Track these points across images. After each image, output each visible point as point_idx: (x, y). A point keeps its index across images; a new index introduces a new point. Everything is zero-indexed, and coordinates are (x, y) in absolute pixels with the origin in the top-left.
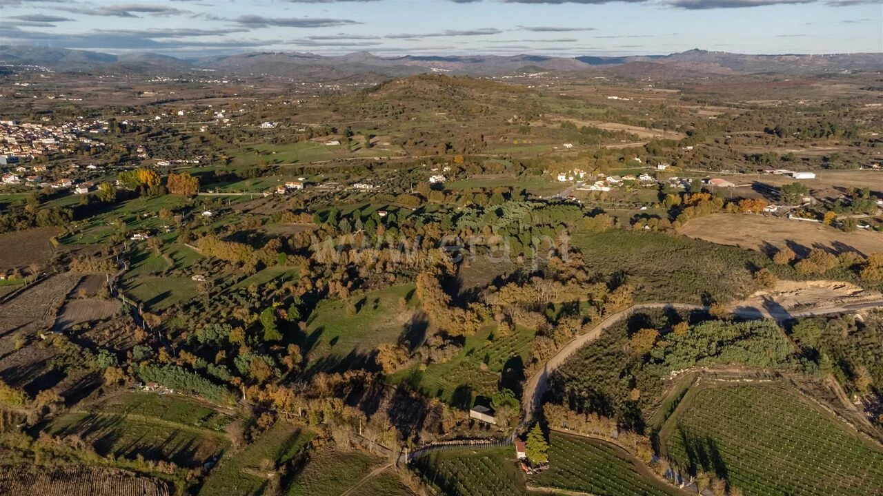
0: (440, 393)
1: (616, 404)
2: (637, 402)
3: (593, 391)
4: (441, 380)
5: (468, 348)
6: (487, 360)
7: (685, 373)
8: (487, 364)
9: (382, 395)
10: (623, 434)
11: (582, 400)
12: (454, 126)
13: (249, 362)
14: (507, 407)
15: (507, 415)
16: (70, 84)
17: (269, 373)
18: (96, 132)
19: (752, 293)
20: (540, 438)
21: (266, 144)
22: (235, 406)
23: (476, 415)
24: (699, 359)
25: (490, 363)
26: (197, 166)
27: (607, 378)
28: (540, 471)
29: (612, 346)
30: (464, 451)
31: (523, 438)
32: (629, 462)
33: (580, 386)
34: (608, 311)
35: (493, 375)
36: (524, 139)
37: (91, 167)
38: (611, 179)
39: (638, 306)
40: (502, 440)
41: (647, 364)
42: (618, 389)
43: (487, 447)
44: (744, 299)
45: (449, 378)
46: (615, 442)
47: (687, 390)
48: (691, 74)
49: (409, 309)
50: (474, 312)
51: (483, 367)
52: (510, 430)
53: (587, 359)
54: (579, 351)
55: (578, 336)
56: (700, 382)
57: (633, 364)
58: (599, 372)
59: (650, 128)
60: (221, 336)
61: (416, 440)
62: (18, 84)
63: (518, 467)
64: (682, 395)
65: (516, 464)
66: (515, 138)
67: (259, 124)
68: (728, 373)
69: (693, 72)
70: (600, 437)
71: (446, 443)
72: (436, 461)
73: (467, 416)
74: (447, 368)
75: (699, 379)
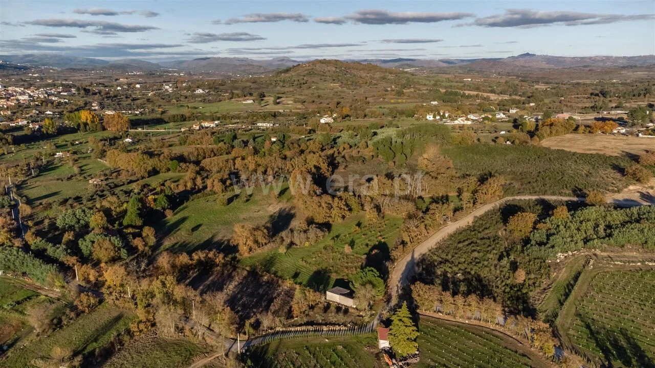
0: (296, 275)
1: (497, 287)
2: (523, 285)
3: (469, 273)
4: (301, 263)
5: (333, 234)
6: (352, 244)
7: (573, 255)
8: (352, 248)
9: (230, 277)
10: (511, 319)
11: (456, 283)
12: (344, 92)
13: (93, 242)
14: (369, 287)
15: (368, 295)
16: (70, 75)
17: (112, 254)
18: (66, 94)
19: (626, 187)
20: (408, 322)
21: (196, 103)
22: (63, 287)
23: (334, 297)
24: (588, 241)
25: (355, 247)
26: (136, 115)
27: (484, 260)
28: (408, 364)
29: (487, 231)
30: (314, 339)
31: (387, 323)
32: (524, 355)
33: (455, 269)
34: (479, 202)
35: (357, 258)
36: (399, 99)
37: (48, 112)
38: (471, 117)
39: (510, 198)
40: (362, 327)
41: (529, 246)
42: (498, 272)
43: (342, 334)
44: (619, 192)
45: (309, 260)
46: (502, 329)
47: (579, 273)
48: (525, 69)
49: (280, 201)
50: (342, 200)
51: (347, 249)
52: (371, 315)
53: (459, 242)
54: (451, 236)
55: (449, 223)
56: (593, 265)
57: (513, 248)
58: (475, 254)
59: (498, 94)
60: (82, 222)
61: (257, 325)
62: (31, 75)
63: (379, 359)
64: (576, 278)
65: (378, 356)
66: (392, 99)
67: (195, 91)
68: (624, 256)
69: (526, 67)
70: (482, 323)
71: (293, 329)
72: (277, 350)
73: (323, 299)
74: (309, 251)
75: (592, 262)
